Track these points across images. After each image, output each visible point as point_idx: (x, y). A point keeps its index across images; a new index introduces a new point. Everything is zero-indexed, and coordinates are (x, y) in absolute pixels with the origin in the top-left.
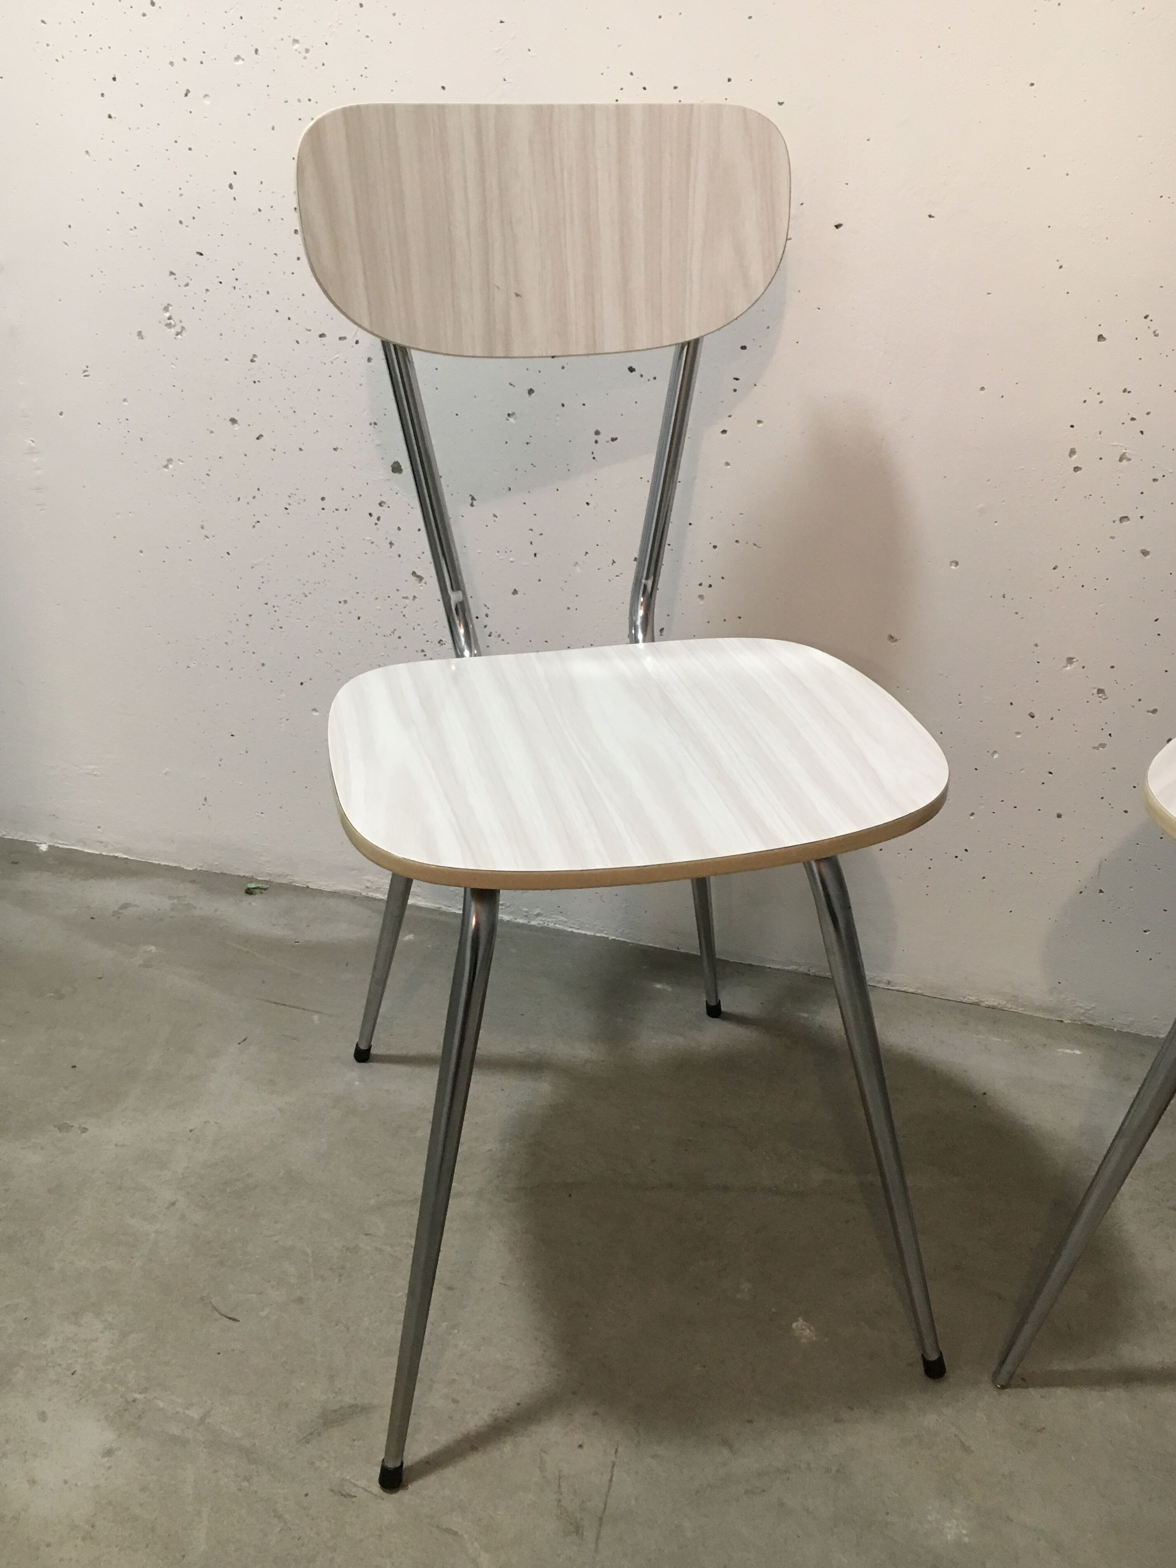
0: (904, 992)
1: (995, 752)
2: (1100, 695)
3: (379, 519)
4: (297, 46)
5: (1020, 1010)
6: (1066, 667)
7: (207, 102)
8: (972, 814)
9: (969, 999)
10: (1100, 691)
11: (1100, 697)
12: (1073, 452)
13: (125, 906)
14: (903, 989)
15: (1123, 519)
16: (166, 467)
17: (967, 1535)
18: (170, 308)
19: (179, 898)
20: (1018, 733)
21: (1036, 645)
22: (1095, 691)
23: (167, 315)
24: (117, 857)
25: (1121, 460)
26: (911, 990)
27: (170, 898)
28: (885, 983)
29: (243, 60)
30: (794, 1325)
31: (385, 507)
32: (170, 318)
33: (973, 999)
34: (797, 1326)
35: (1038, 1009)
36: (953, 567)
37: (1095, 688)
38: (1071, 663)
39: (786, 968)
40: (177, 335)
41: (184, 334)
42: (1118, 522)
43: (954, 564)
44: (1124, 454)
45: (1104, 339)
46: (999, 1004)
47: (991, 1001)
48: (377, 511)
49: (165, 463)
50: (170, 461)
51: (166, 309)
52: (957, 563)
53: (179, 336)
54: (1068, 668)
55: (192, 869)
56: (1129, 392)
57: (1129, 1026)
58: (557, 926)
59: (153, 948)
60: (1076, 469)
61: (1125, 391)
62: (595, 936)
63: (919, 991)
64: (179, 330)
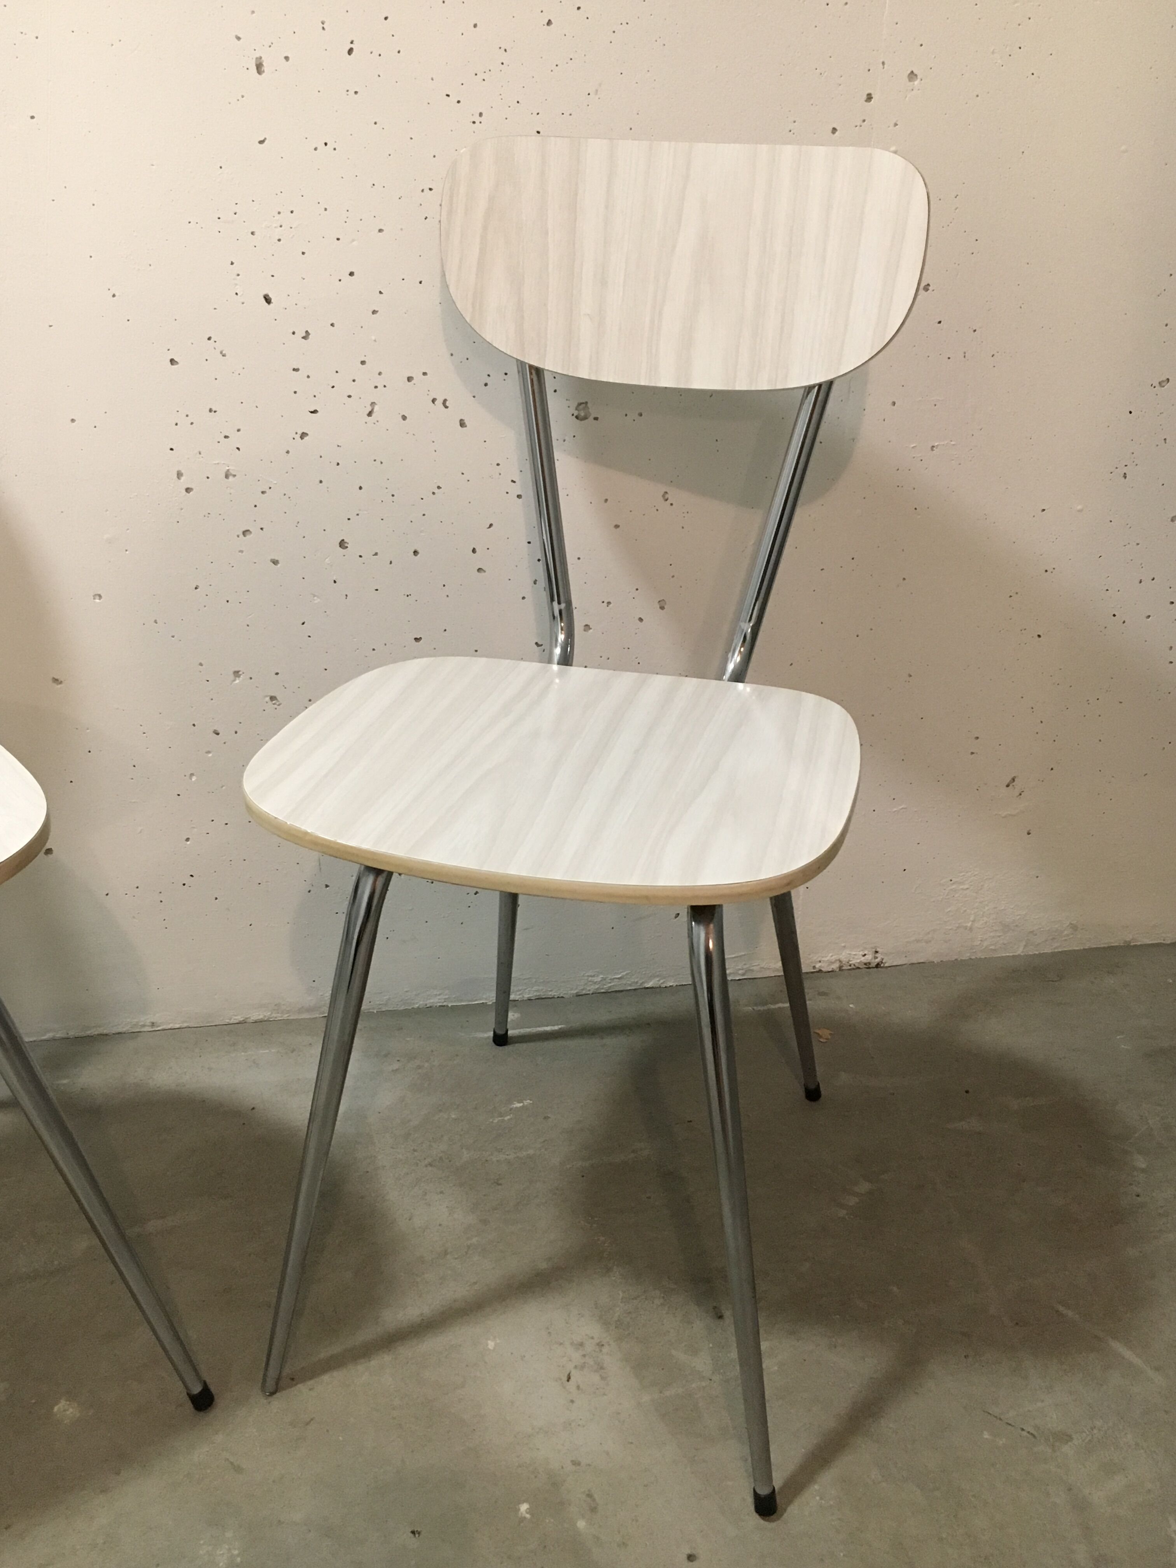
0: (170, 1029)
1: (192, 775)
2: (274, 702)
5: (285, 1016)
6: (235, 680)
8: (188, 840)
9: (235, 1019)
10: (272, 698)
11: (274, 704)
12: (179, 475)
14: (169, 1027)
15: (245, 533)
17: (238, 1555)
20: (209, 752)
21: (201, 664)
22: (268, 699)
25: (227, 477)
26: (177, 1026)
28: (149, 1026)
33: (240, 1018)
35: (300, 1011)
36: (97, 601)
37: (267, 696)
38: (239, 676)
42: (241, 536)
43: (98, 597)
44: (228, 470)
45: (177, 363)
46: (265, 1016)
47: (257, 1016)
52: (100, 596)
54: (237, 681)
56: (215, 412)
57: (386, 1005)
60: (188, 490)
61: (211, 410)
63: (185, 1025)
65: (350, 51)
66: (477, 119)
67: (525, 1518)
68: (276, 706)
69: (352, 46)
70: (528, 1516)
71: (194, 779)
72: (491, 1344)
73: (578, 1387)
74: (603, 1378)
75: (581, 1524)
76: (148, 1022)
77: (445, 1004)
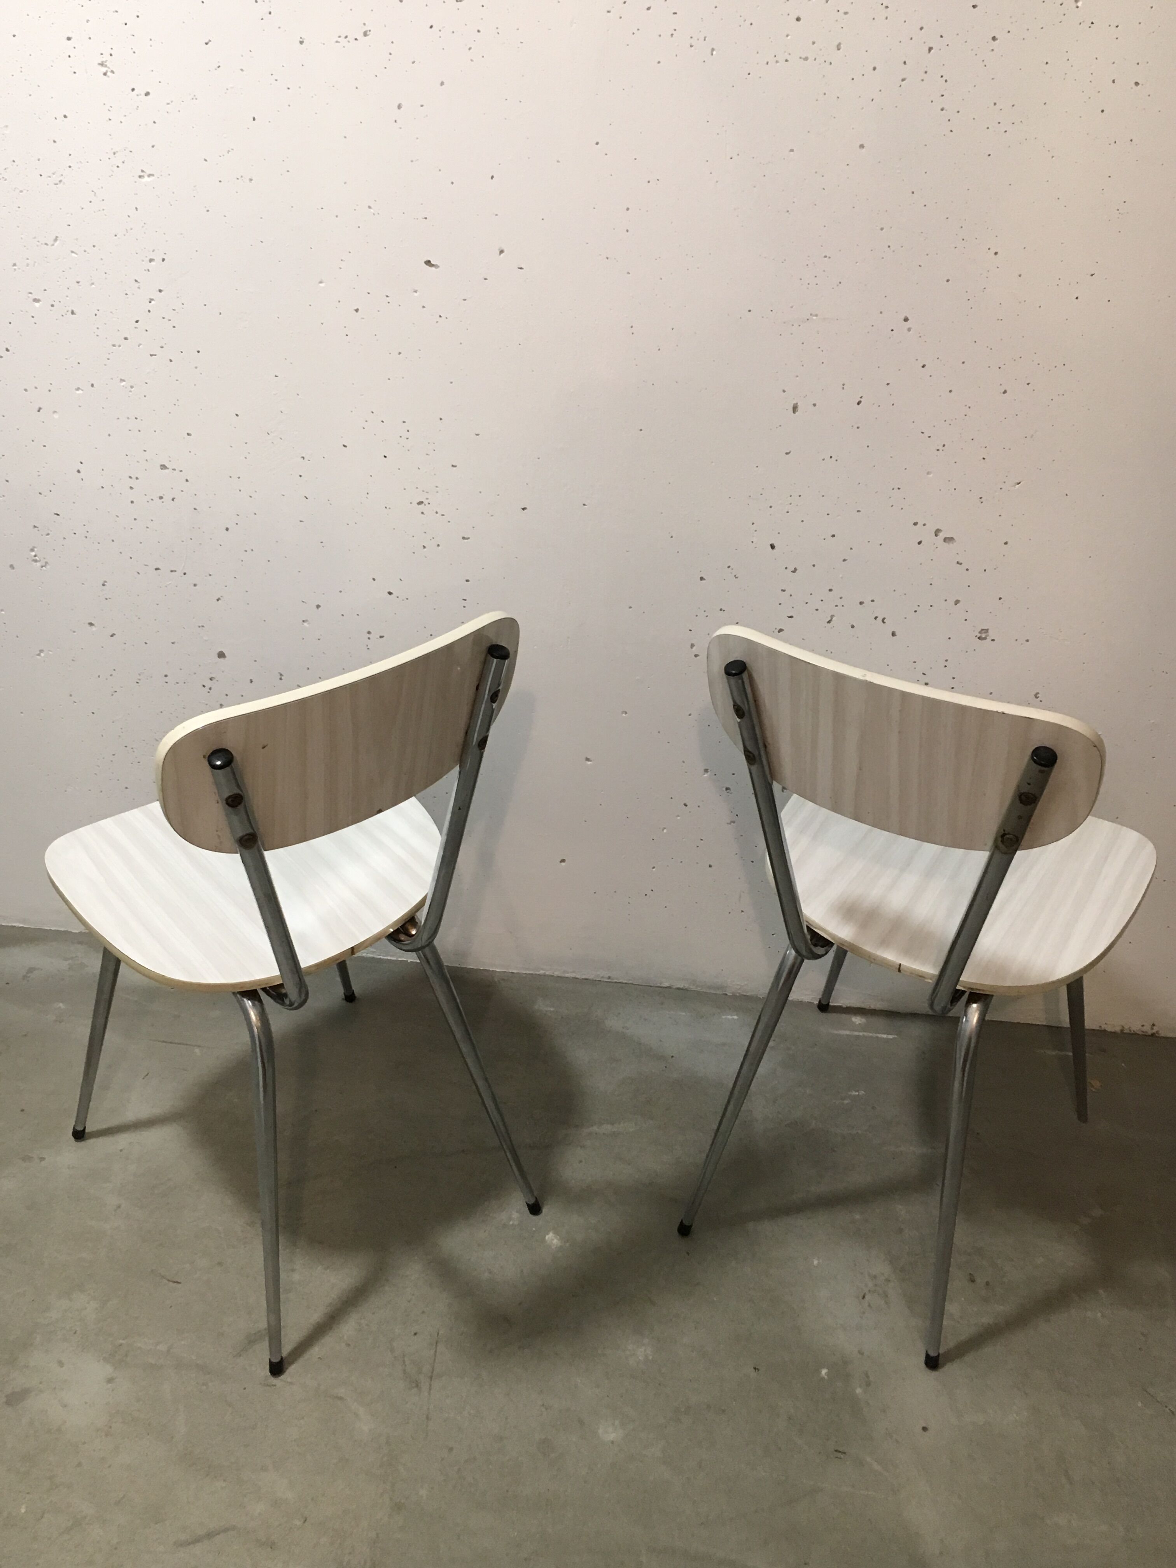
0: (620, 983)
1: (664, 828)
2: (728, 791)
3: (210, 689)
4: (123, 383)
5: (699, 989)
6: (705, 774)
7: (56, 416)
8: (654, 868)
9: (664, 984)
10: (727, 789)
11: (728, 792)
12: (692, 646)
13: (31, 970)
14: (619, 981)
16: (39, 655)
18: (35, 549)
19: (72, 958)
20: (678, 816)
21: (684, 762)
22: (724, 789)
23: (33, 554)
24: (15, 926)
27: (66, 959)
28: (606, 978)
29: (82, 390)
30: (547, 1237)
31: (214, 681)
32: (35, 556)
33: (666, 984)
34: (549, 1238)
35: (709, 987)
36: (624, 715)
37: (723, 787)
38: (707, 772)
39: (538, 973)
40: (42, 567)
41: (48, 567)
45: (705, 580)
46: (684, 986)
47: (680, 985)
48: (209, 684)
49: (38, 652)
50: (41, 651)
51: (32, 550)
52: (626, 713)
53: (44, 568)
54: (706, 775)
55: (77, 932)
56: (724, 611)
58: (368, 955)
59: (61, 1005)
60: (696, 656)
61: (721, 610)
62: (396, 961)
63: (630, 982)
64: (44, 564)
65: (859, 403)
66: (941, 448)
67: (824, 1378)
68: (729, 794)
69: (861, 399)
70: (826, 1377)
71: (665, 831)
72: (816, 1262)
73: (869, 1305)
74: (886, 1303)
75: (859, 1391)
76: (607, 976)
77: (812, 1001)
